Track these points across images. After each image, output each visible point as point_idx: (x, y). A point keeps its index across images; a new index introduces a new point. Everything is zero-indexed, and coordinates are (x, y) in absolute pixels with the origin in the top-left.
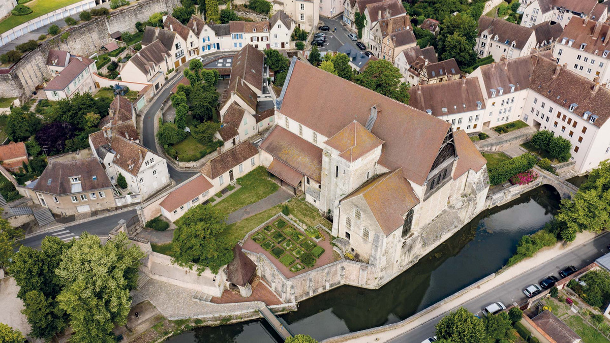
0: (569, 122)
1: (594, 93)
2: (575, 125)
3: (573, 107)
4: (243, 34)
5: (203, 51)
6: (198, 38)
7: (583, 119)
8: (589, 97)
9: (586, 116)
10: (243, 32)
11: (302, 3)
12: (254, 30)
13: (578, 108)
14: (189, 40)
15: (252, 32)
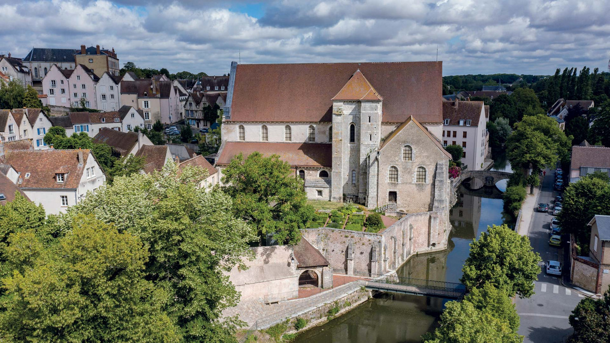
0: (449, 135)
1: (456, 107)
2: (455, 135)
3: (447, 121)
4: (89, 125)
5: (38, 146)
6: (32, 127)
7: (461, 126)
8: (454, 111)
9: (462, 123)
10: (89, 122)
11: (146, 100)
12: (103, 119)
13: (451, 121)
14: (23, 127)
15: (101, 123)
